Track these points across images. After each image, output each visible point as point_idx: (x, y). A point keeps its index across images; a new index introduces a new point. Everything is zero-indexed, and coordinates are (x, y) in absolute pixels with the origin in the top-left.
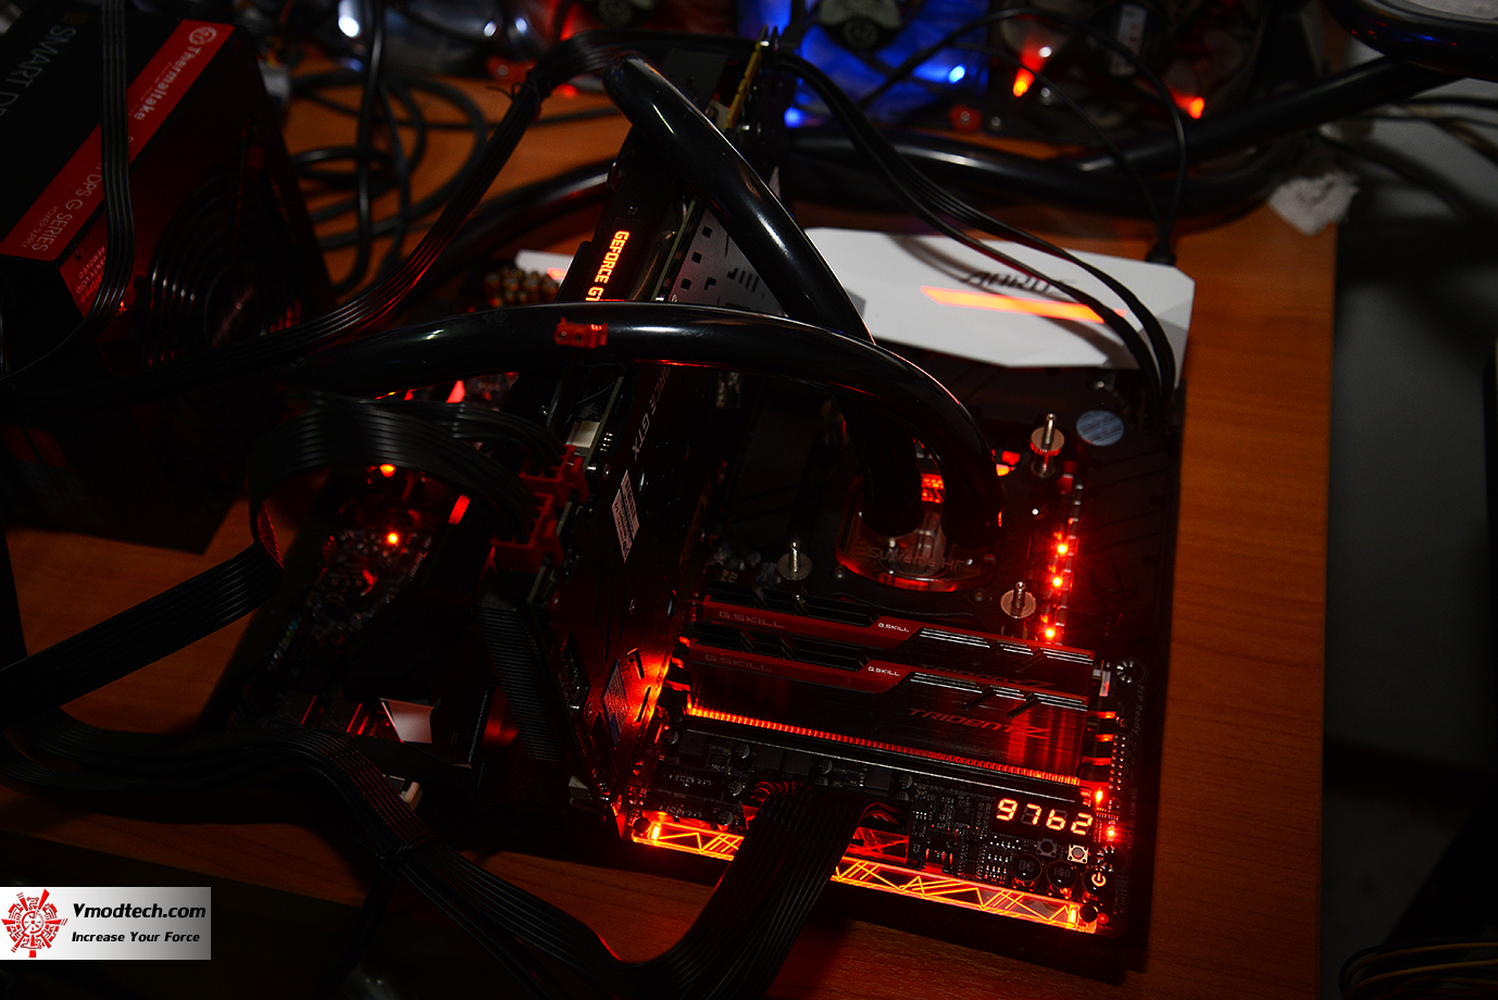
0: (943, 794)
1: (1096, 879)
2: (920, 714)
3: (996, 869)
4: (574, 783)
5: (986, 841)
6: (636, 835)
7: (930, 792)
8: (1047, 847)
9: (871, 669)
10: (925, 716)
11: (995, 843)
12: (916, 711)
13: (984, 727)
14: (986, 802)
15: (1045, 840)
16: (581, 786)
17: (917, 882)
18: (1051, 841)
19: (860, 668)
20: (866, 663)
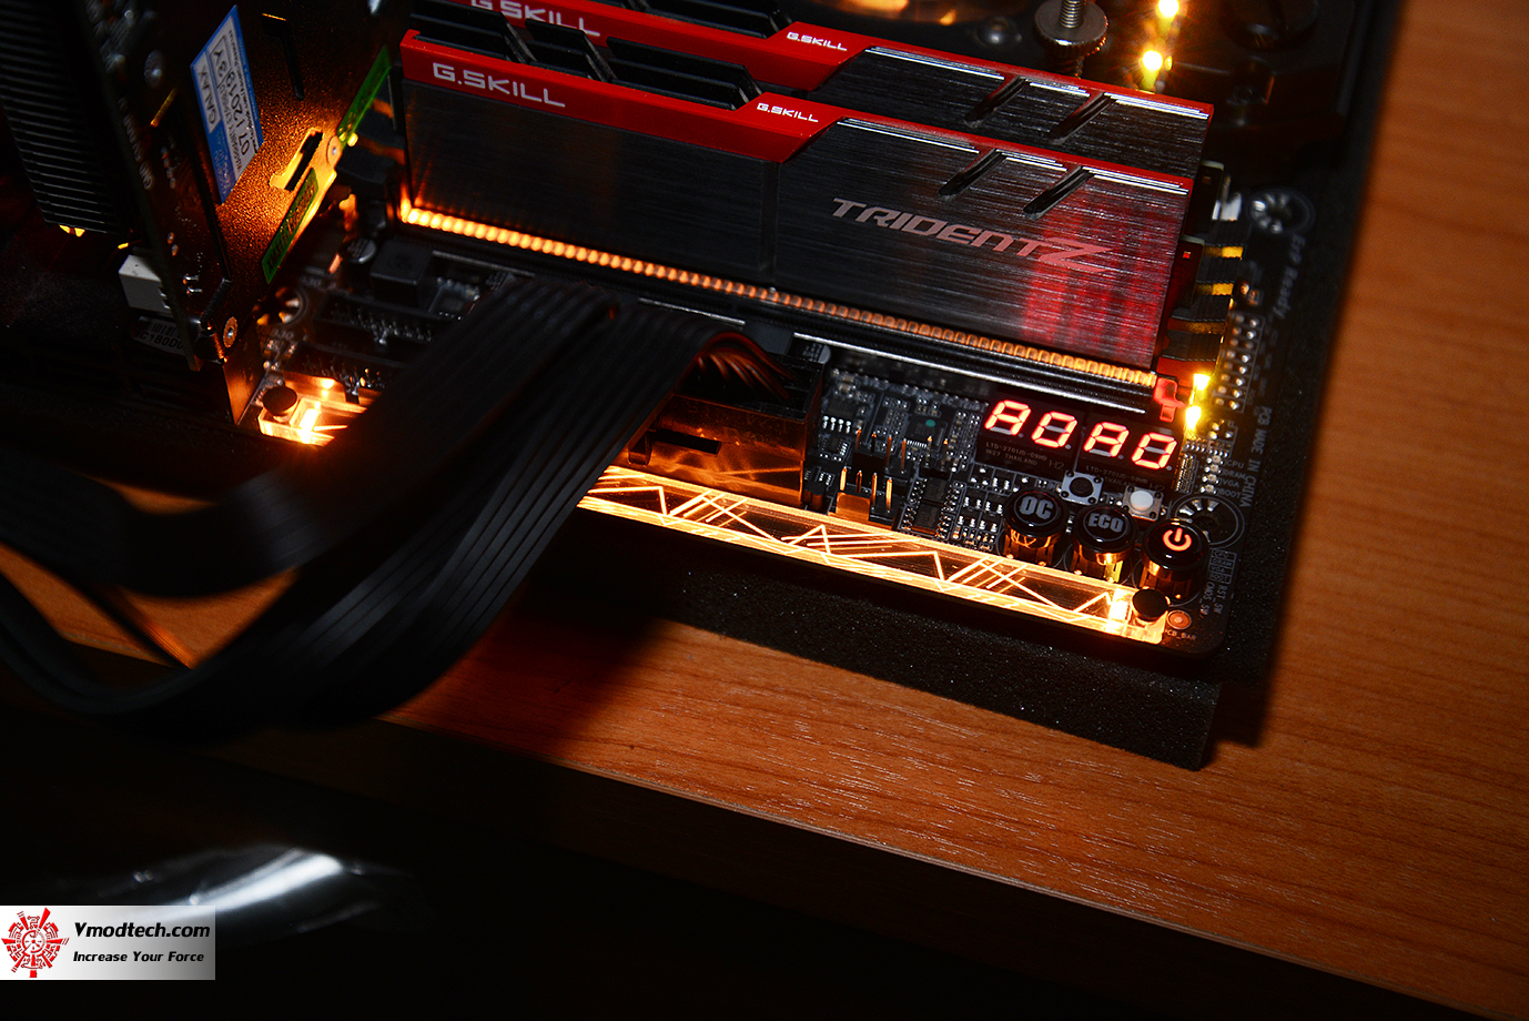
0: (888, 393)
1: (1172, 539)
2: (856, 212)
3: (977, 524)
4: (132, 268)
5: (962, 476)
6: (269, 418)
7: (863, 389)
8: (1081, 488)
9: (763, 107)
10: (863, 218)
11: (979, 481)
12: (847, 206)
13: (978, 243)
14: (969, 412)
15: (1078, 475)
16: (145, 273)
17: (820, 533)
18: (1090, 478)
19: (740, 103)
20: (753, 96)
